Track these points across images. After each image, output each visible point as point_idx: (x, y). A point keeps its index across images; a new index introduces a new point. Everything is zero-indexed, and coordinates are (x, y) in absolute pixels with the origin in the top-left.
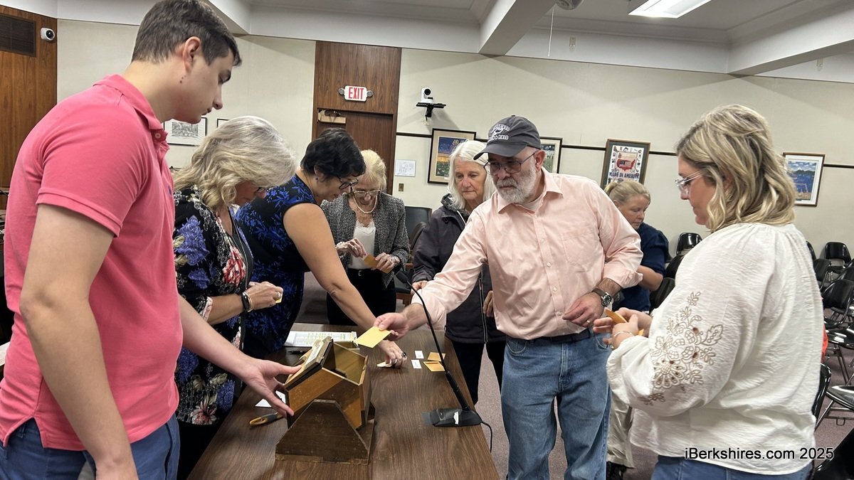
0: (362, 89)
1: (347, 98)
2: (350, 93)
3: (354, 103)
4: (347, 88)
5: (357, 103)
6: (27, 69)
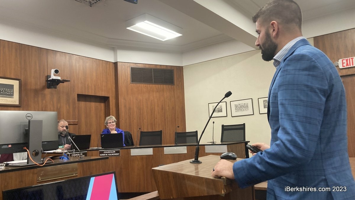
5: (350, 69)
6: (171, 91)
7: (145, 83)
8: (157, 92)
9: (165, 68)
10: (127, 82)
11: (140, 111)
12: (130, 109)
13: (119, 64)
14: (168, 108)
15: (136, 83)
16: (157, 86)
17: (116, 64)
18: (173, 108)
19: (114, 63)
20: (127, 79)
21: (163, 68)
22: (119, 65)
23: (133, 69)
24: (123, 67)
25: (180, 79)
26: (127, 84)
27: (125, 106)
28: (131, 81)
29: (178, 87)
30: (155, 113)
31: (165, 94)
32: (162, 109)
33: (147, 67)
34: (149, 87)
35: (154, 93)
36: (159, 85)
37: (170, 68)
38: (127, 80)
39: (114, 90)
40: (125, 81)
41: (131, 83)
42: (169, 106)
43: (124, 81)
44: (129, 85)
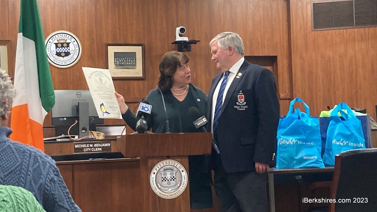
7: (338, 28)
8: (362, 40)
10: (306, 29)
11: (329, 77)
12: (311, 73)
15: (322, 29)
20: (307, 24)
23: (316, 6)
26: (306, 32)
27: (302, 70)
28: (313, 28)
32: (372, 71)
36: (366, 28)
38: (305, 25)
39: (286, 44)
40: (303, 28)
41: (313, 29)
44: (310, 34)
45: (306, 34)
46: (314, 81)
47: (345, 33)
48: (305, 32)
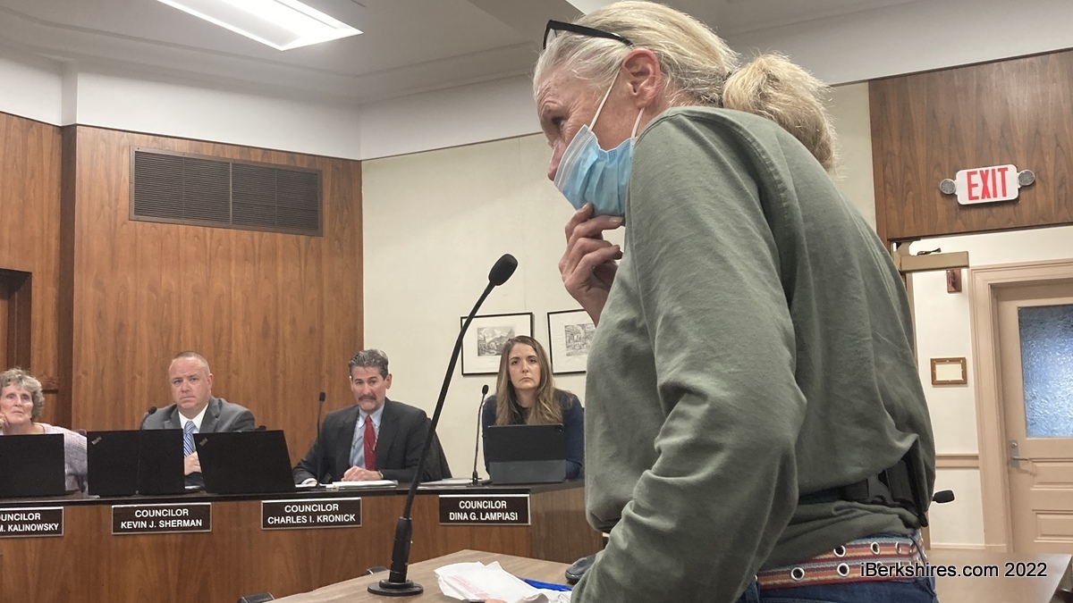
0: (1003, 171)
1: (963, 199)
2: (971, 186)
3: (985, 211)
4: (961, 176)
5: (995, 210)
6: (306, 262)
7: (192, 222)
8: (246, 260)
9: (284, 162)
10: (116, 211)
11: (165, 339)
12: (121, 327)
13: (80, 133)
14: (288, 328)
15: (155, 219)
16: (245, 235)
17: (67, 134)
18: (312, 331)
19: (62, 128)
20: (117, 200)
21: (273, 161)
22: (83, 139)
23: (144, 162)
24: (102, 147)
25: (346, 213)
26: (116, 220)
27: (100, 316)
28: (133, 213)
29: (336, 242)
30: (233, 351)
31: (280, 269)
32: (265, 333)
33: (207, 152)
34: (211, 238)
35: (233, 262)
36: (256, 234)
37: (305, 166)
38: (113, 202)
39: (54, 243)
40: (107, 208)
41: (133, 216)
42: (293, 321)
43: (102, 207)
44: (125, 226)
45: (116, 225)
46: (128, 349)
47: (208, 238)
48: (113, 220)
